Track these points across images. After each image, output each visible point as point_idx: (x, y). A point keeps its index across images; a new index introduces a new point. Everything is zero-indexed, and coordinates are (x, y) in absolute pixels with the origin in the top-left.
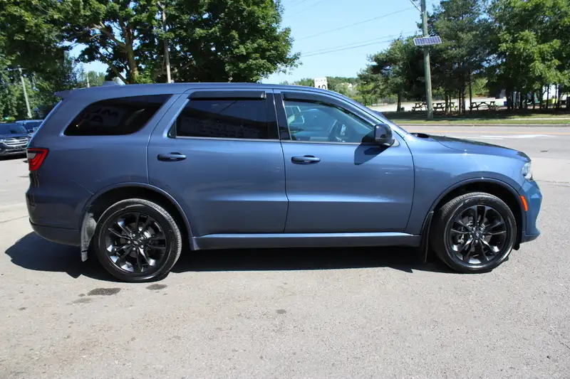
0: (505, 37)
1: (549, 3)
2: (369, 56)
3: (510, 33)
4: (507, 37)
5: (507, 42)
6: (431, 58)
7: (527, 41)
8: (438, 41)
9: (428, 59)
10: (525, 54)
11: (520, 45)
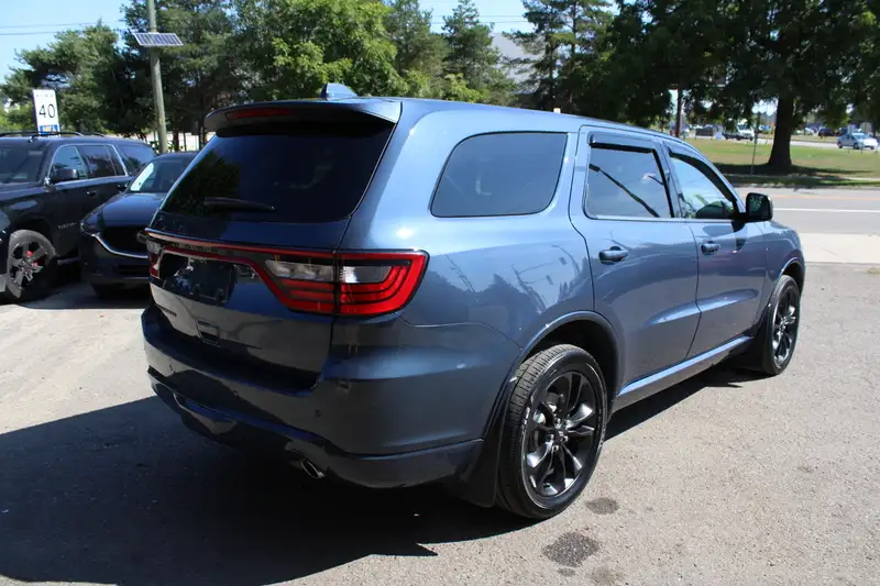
0: (281, 46)
1: (336, 8)
2: (19, 52)
3: (287, 42)
4: (285, 48)
5: (283, 54)
6: (162, 69)
7: (311, 56)
8: (173, 42)
9: (157, 69)
10: (308, 75)
11: (303, 60)
